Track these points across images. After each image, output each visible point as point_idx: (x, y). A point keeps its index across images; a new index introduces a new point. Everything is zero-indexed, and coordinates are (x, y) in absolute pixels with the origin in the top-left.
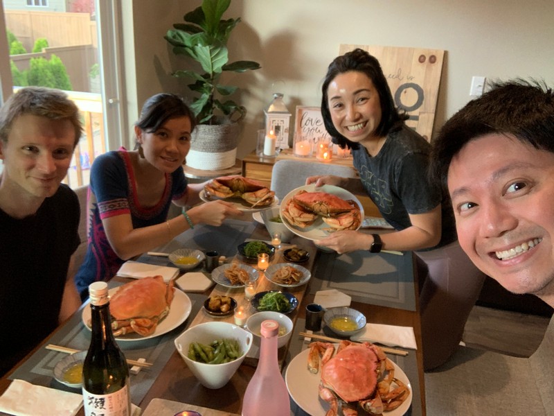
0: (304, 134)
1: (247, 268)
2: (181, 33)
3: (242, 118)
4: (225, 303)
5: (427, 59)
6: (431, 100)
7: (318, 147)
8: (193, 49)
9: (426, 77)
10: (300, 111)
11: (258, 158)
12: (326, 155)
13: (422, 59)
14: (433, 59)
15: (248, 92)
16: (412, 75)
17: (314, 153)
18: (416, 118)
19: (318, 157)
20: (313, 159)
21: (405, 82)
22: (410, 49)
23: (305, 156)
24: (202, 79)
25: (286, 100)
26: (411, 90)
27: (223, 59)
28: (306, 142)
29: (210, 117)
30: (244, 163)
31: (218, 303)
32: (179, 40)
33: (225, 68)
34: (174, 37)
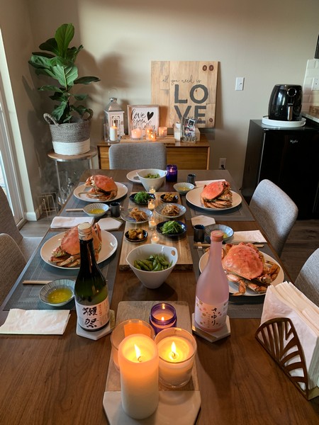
0: (134, 124)
1: (143, 210)
2: (41, 58)
3: (91, 117)
4: (140, 233)
5: (208, 68)
6: (212, 95)
7: (146, 132)
8: (51, 70)
9: (208, 80)
10: (130, 108)
11: (107, 143)
12: (152, 136)
13: (205, 68)
14: (211, 68)
15: (91, 99)
16: (199, 79)
17: (144, 136)
18: (204, 108)
19: (148, 139)
20: (144, 140)
21: (195, 84)
22: (196, 62)
23: (140, 139)
24: (61, 91)
25: (119, 102)
26: (199, 89)
27: (74, 76)
28: (138, 129)
29: (70, 117)
30: (99, 147)
31: (135, 234)
32: (40, 64)
33: (75, 82)
34: (36, 61)
